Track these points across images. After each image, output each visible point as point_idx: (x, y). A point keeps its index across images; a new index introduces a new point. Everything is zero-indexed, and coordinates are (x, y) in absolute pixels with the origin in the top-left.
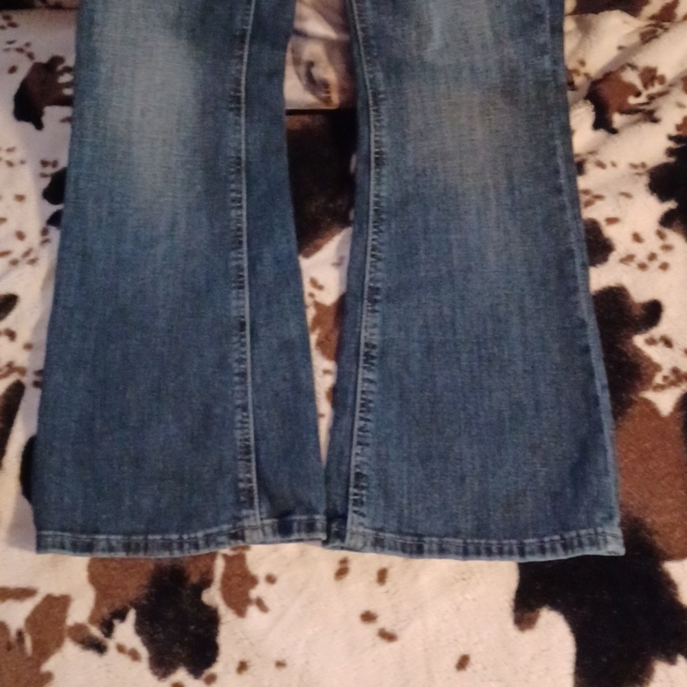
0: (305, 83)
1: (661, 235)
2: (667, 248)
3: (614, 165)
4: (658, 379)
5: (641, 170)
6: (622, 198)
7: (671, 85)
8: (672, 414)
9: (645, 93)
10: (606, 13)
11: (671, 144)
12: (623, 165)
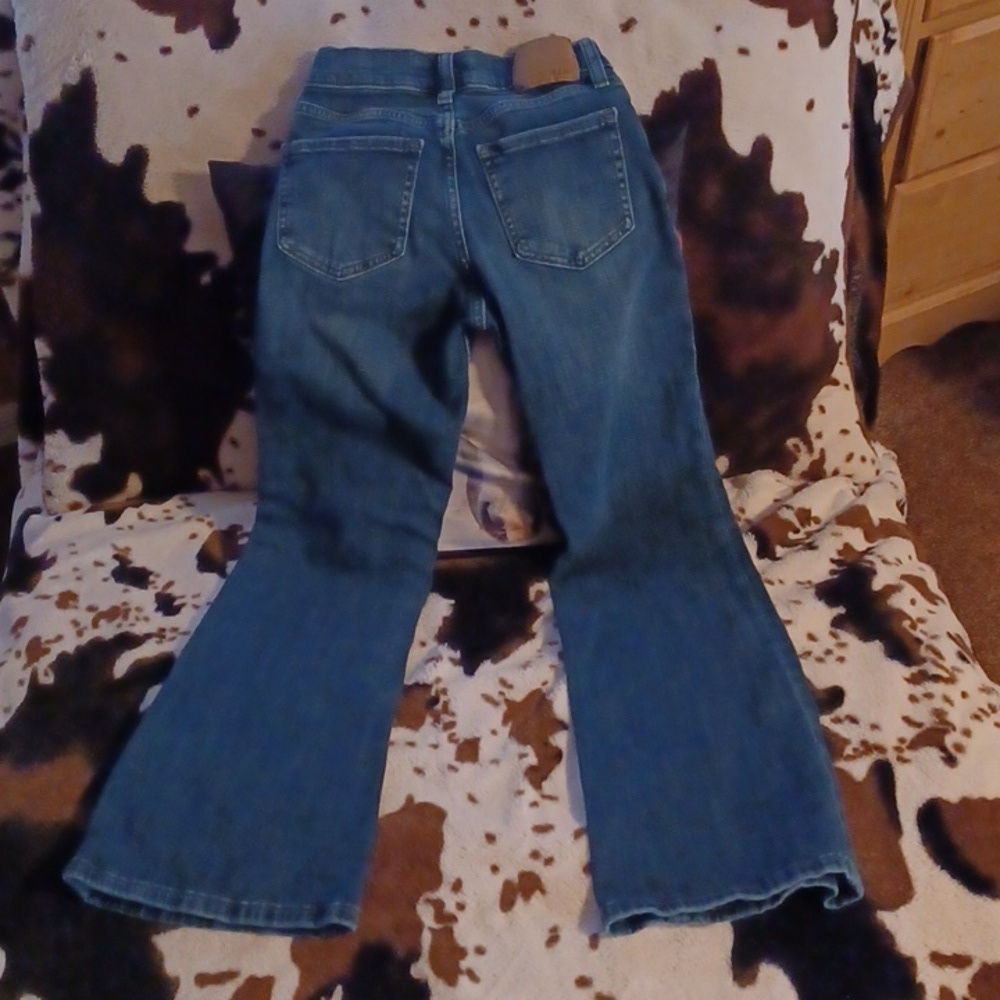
0: (481, 521)
1: (834, 635)
2: (842, 645)
3: (781, 582)
4: (849, 751)
5: (808, 585)
6: (792, 605)
7: (827, 524)
8: (865, 779)
9: (803, 531)
10: (759, 472)
11: (834, 567)
12: (790, 582)
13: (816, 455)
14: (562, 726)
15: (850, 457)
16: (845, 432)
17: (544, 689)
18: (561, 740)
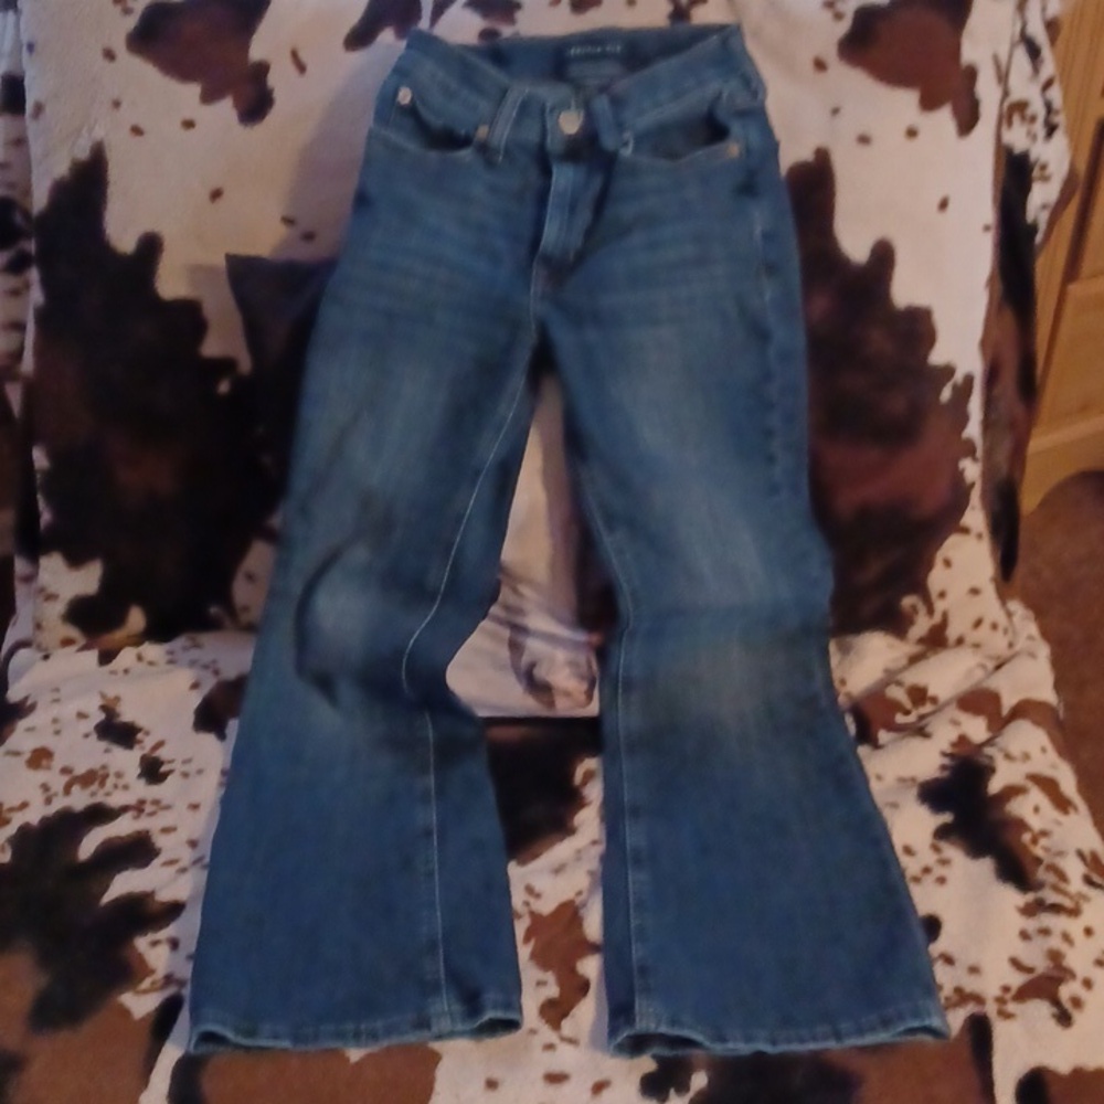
0: (525, 684)
1: (936, 849)
2: (945, 862)
3: (881, 777)
5: (910, 783)
7: (945, 705)
9: (914, 712)
10: (869, 634)
11: (946, 761)
12: (890, 778)
13: (937, 618)
14: (593, 948)
15: (978, 623)
16: (975, 591)
17: (578, 901)
18: (591, 967)
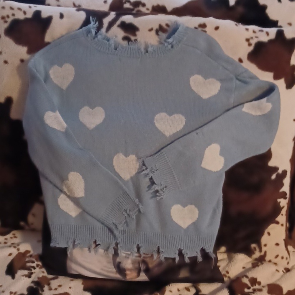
9: (252, 288)
13: (263, 253)
15: (277, 256)
16: (277, 244)
